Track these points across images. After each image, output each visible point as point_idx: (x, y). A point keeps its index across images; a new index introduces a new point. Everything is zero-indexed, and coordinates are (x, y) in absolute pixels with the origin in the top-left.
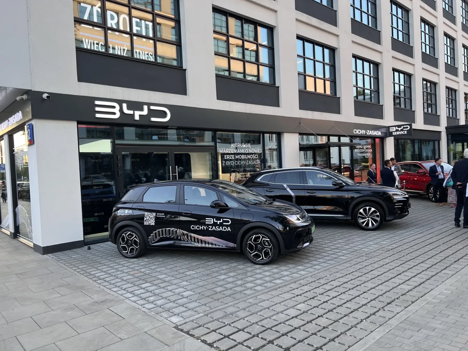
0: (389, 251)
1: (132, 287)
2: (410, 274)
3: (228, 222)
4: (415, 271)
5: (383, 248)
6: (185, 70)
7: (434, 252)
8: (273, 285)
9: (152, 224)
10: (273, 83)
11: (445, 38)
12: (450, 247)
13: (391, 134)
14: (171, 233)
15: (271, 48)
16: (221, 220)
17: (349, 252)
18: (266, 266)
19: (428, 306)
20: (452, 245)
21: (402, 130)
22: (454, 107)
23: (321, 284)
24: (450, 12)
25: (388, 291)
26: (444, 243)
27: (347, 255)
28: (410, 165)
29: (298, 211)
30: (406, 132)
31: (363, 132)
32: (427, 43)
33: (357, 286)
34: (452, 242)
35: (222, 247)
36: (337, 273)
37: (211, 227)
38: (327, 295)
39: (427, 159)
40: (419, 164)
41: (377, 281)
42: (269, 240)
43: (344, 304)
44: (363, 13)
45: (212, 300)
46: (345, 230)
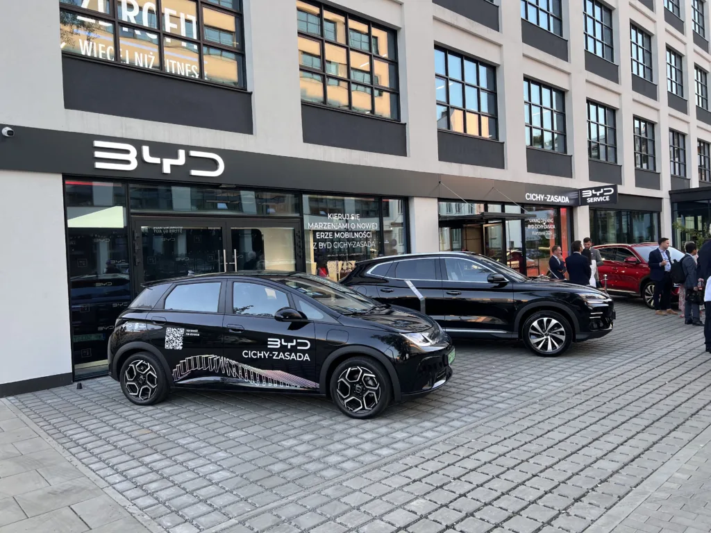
0: (579, 393)
1: (127, 461)
2: (614, 439)
3: (306, 345)
4: (624, 433)
5: (571, 388)
6: (251, 93)
7: (655, 397)
8: (375, 458)
9: (178, 348)
10: (395, 117)
11: (668, 53)
12: (682, 388)
13: (584, 202)
14: (210, 362)
15: (394, 63)
16: (293, 342)
17: (512, 396)
18: (369, 420)
19: (648, 506)
20: (686, 383)
21: (601, 195)
22: (682, 160)
23: (459, 458)
24: (676, 14)
25: (577, 474)
26: (672, 380)
27: (509, 401)
28: (615, 249)
29: (427, 326)
30: (607, 199)
31: (540, 198)
32: (641, 60)
33: (523, 461)
34: (686, 379)
35: (296, 388)
36: (489, 436)
37: (277, 353)
38: (467, 480)
39: (641, 240)
40: (629, 248)
41: (557, 453)
42: (374, 376)
43: (495, 500)
44: (540, 12)
45: (261, 489)
46: (507, 356)
